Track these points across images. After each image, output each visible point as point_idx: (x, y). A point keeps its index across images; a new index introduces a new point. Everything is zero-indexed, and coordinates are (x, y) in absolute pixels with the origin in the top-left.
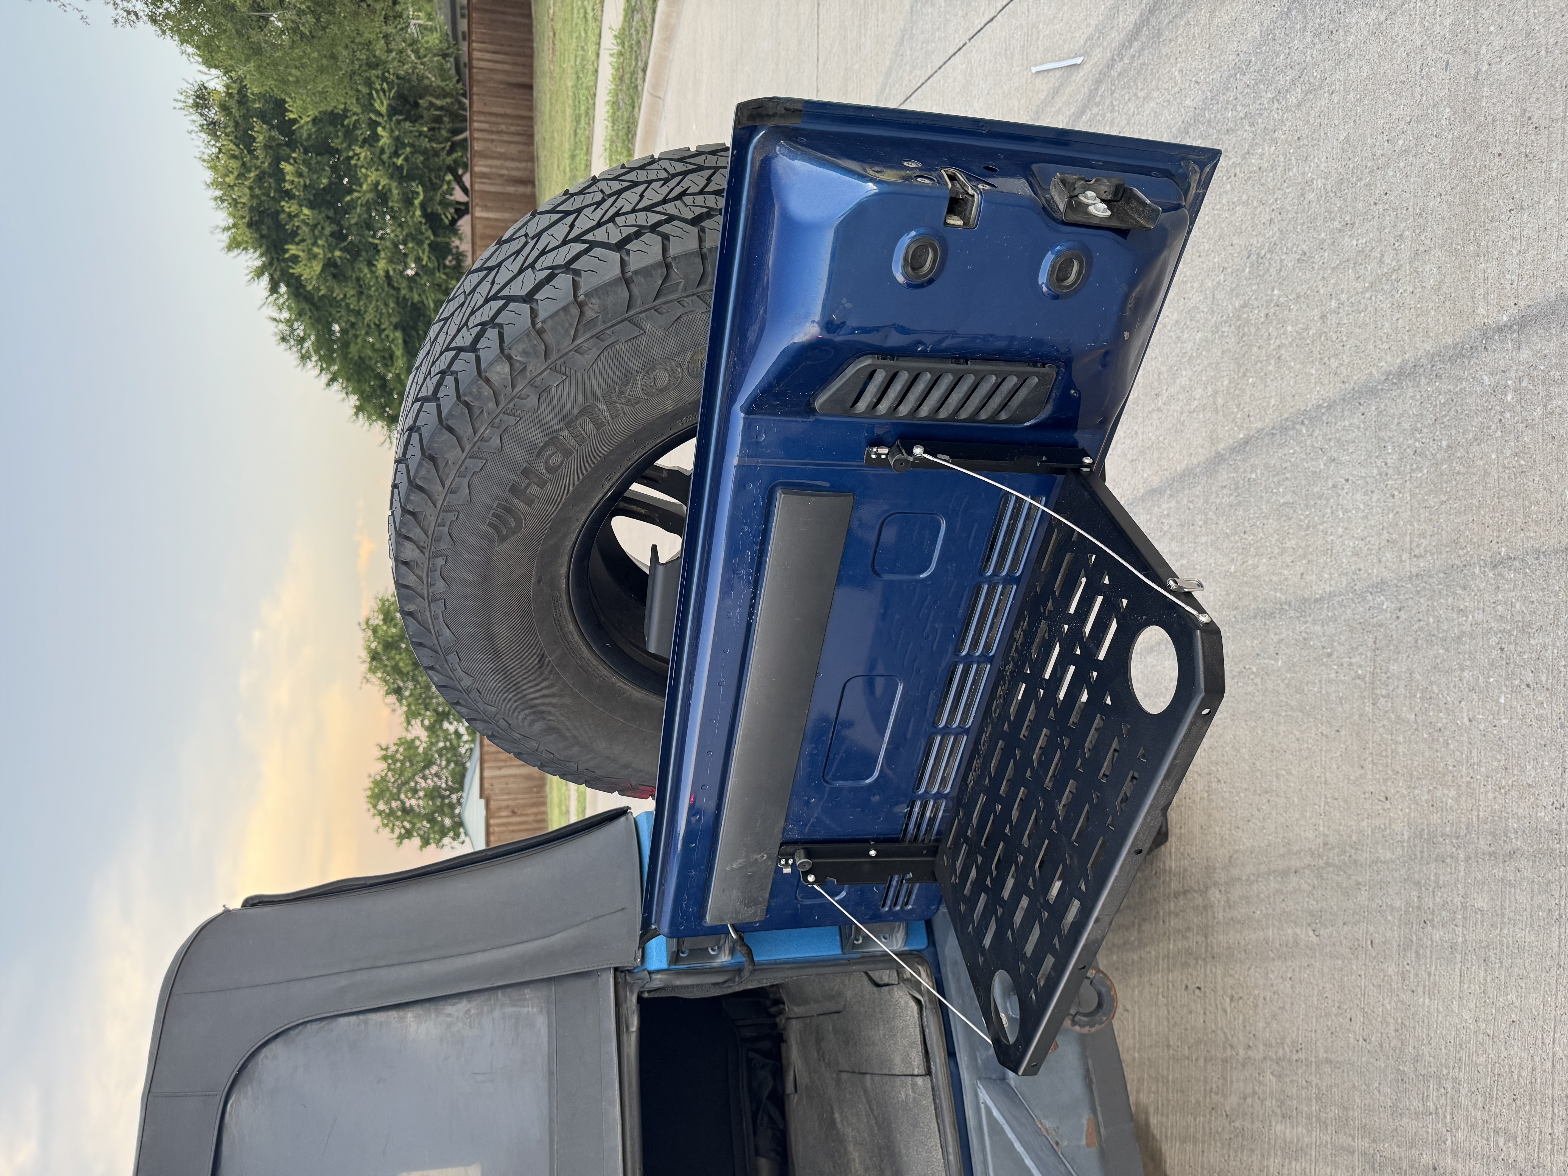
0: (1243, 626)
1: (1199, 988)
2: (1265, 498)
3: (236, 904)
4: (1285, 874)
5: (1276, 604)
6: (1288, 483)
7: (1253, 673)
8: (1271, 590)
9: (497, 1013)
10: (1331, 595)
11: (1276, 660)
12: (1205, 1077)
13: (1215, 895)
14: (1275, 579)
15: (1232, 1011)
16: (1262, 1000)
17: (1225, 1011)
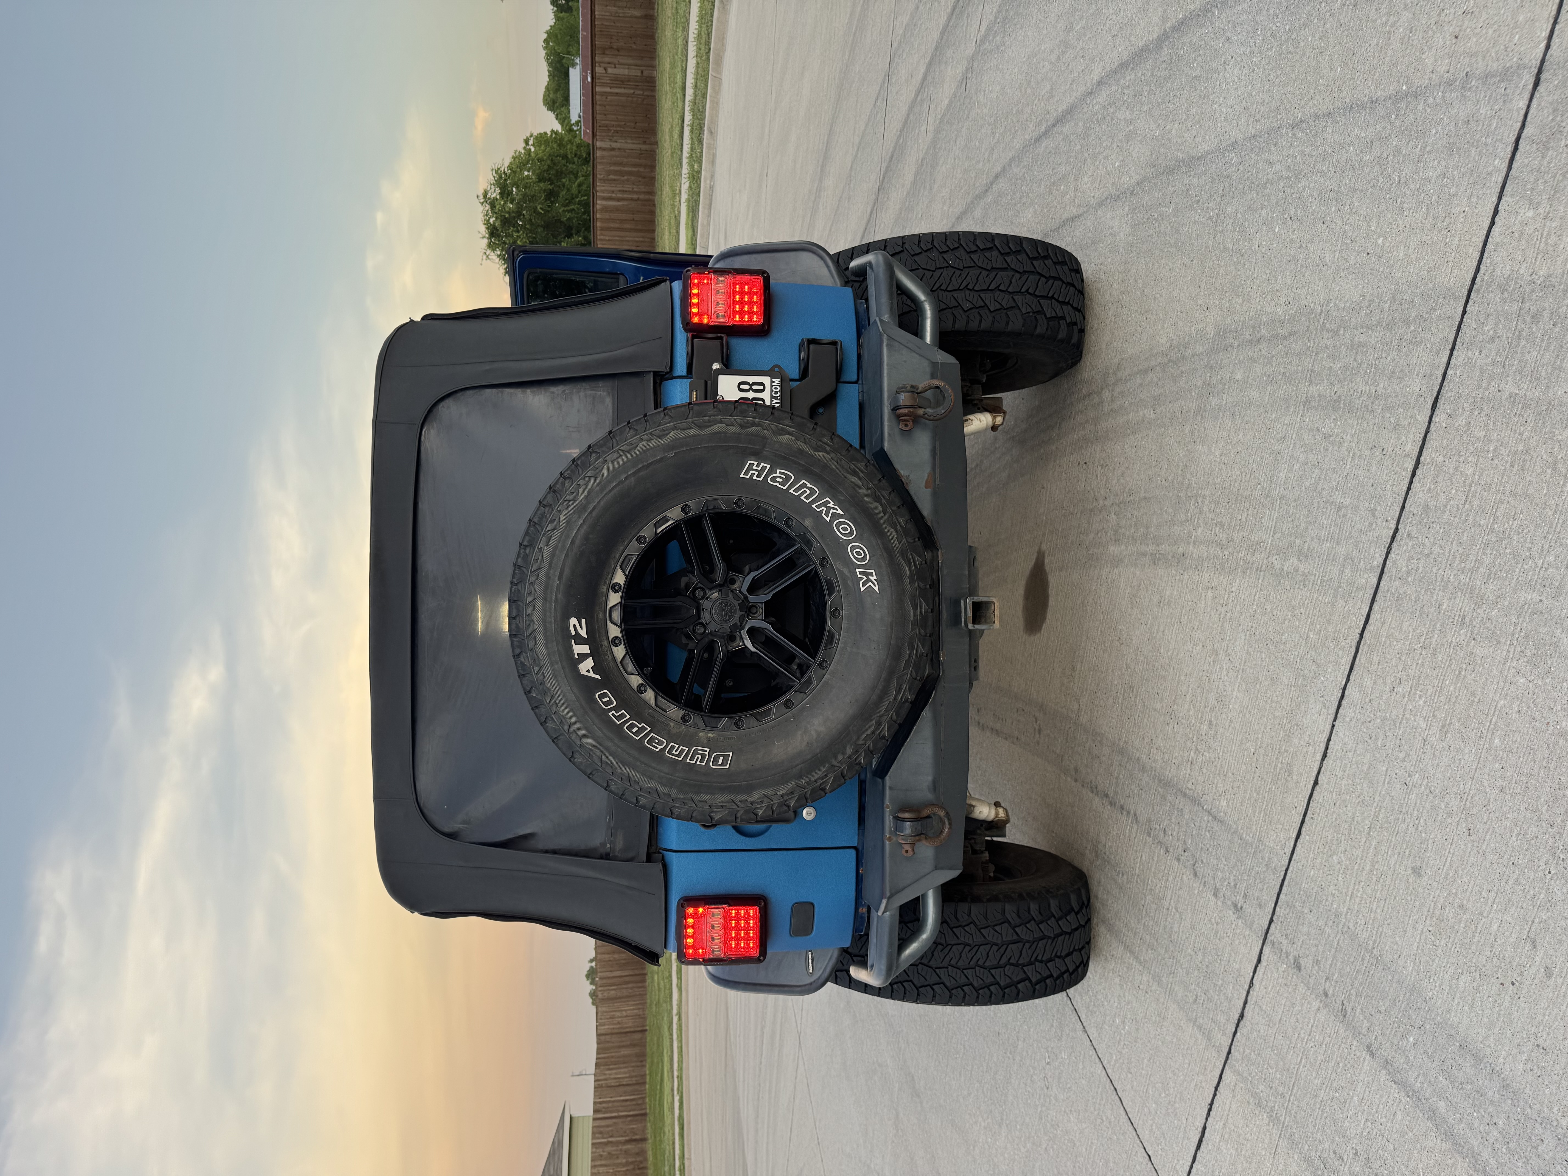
0: (1156, 181)
1: (1085, 463)
2: (1185, 72)
3: (418, 318)
4: (1146, 371)
5: (1176, 161)
6: (1200, 59)
7: (1155, 219)
8: (1176, 150)
9: (582, 394)
10: (1208, 153)
11: (1169, 208)
12: (1079, 524)
13: (1106, 394)
14: (1179, 141)
15: (1101, 475)
16: (1118, 465)
17: (1097, 476)
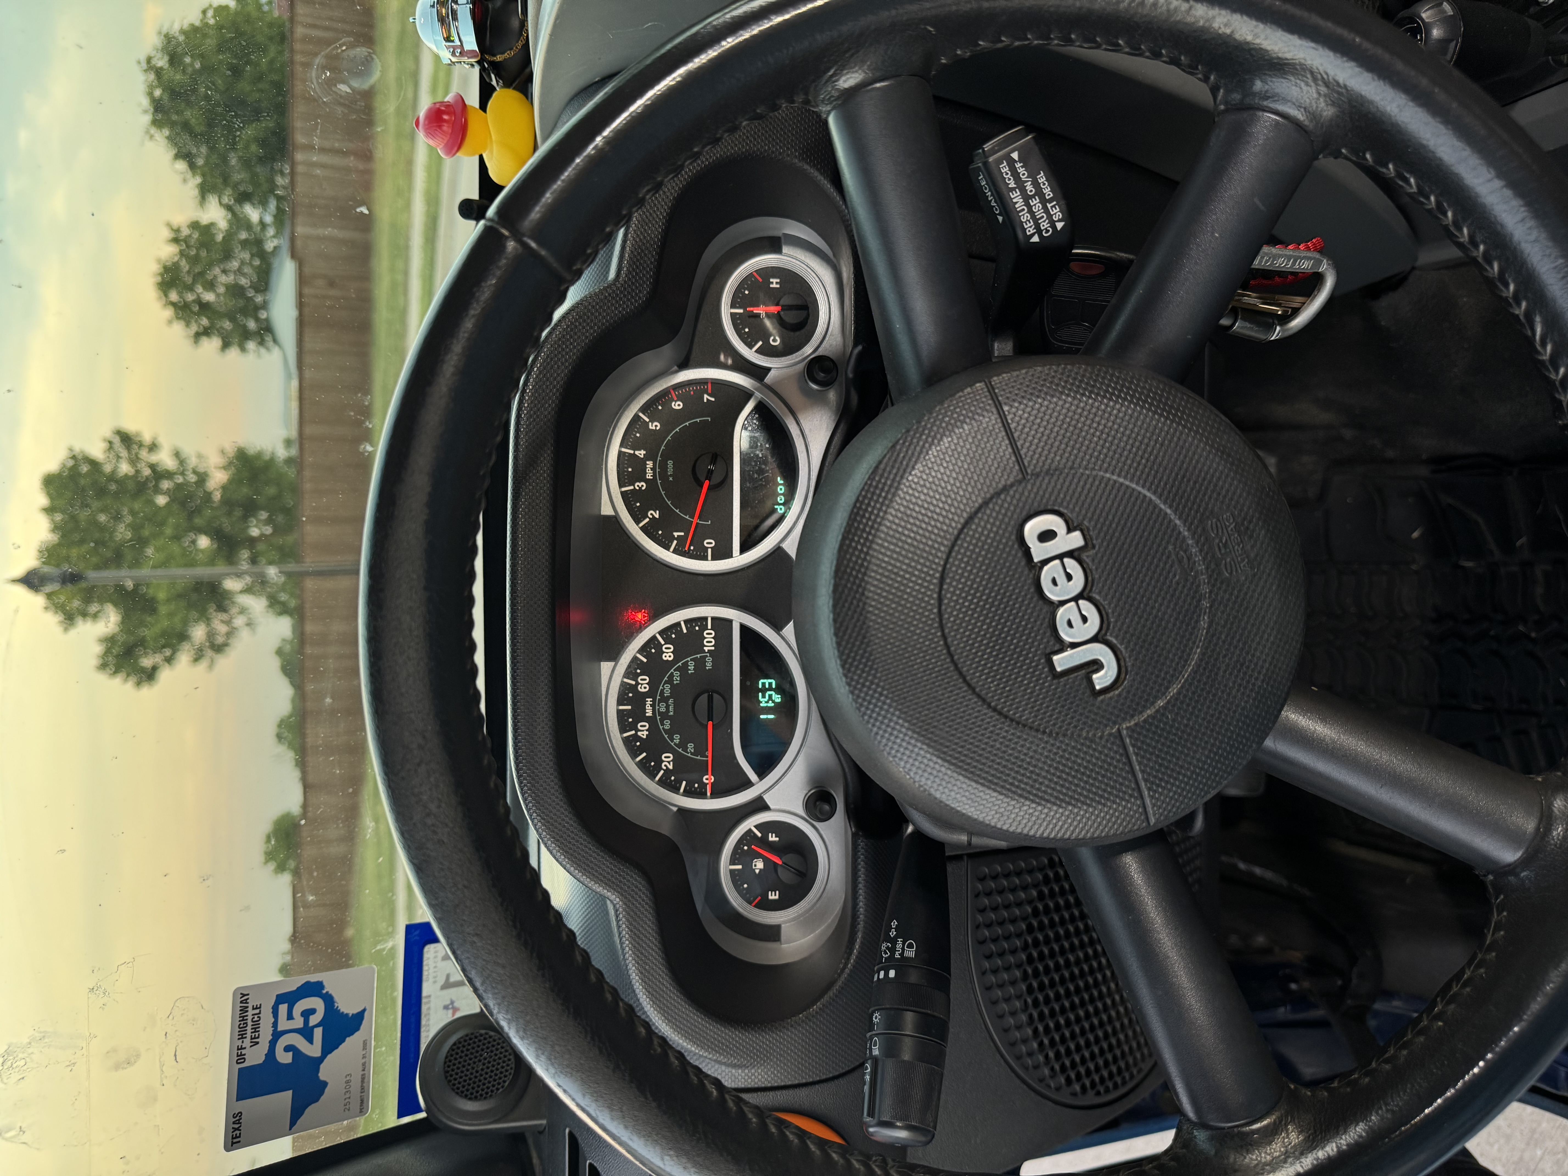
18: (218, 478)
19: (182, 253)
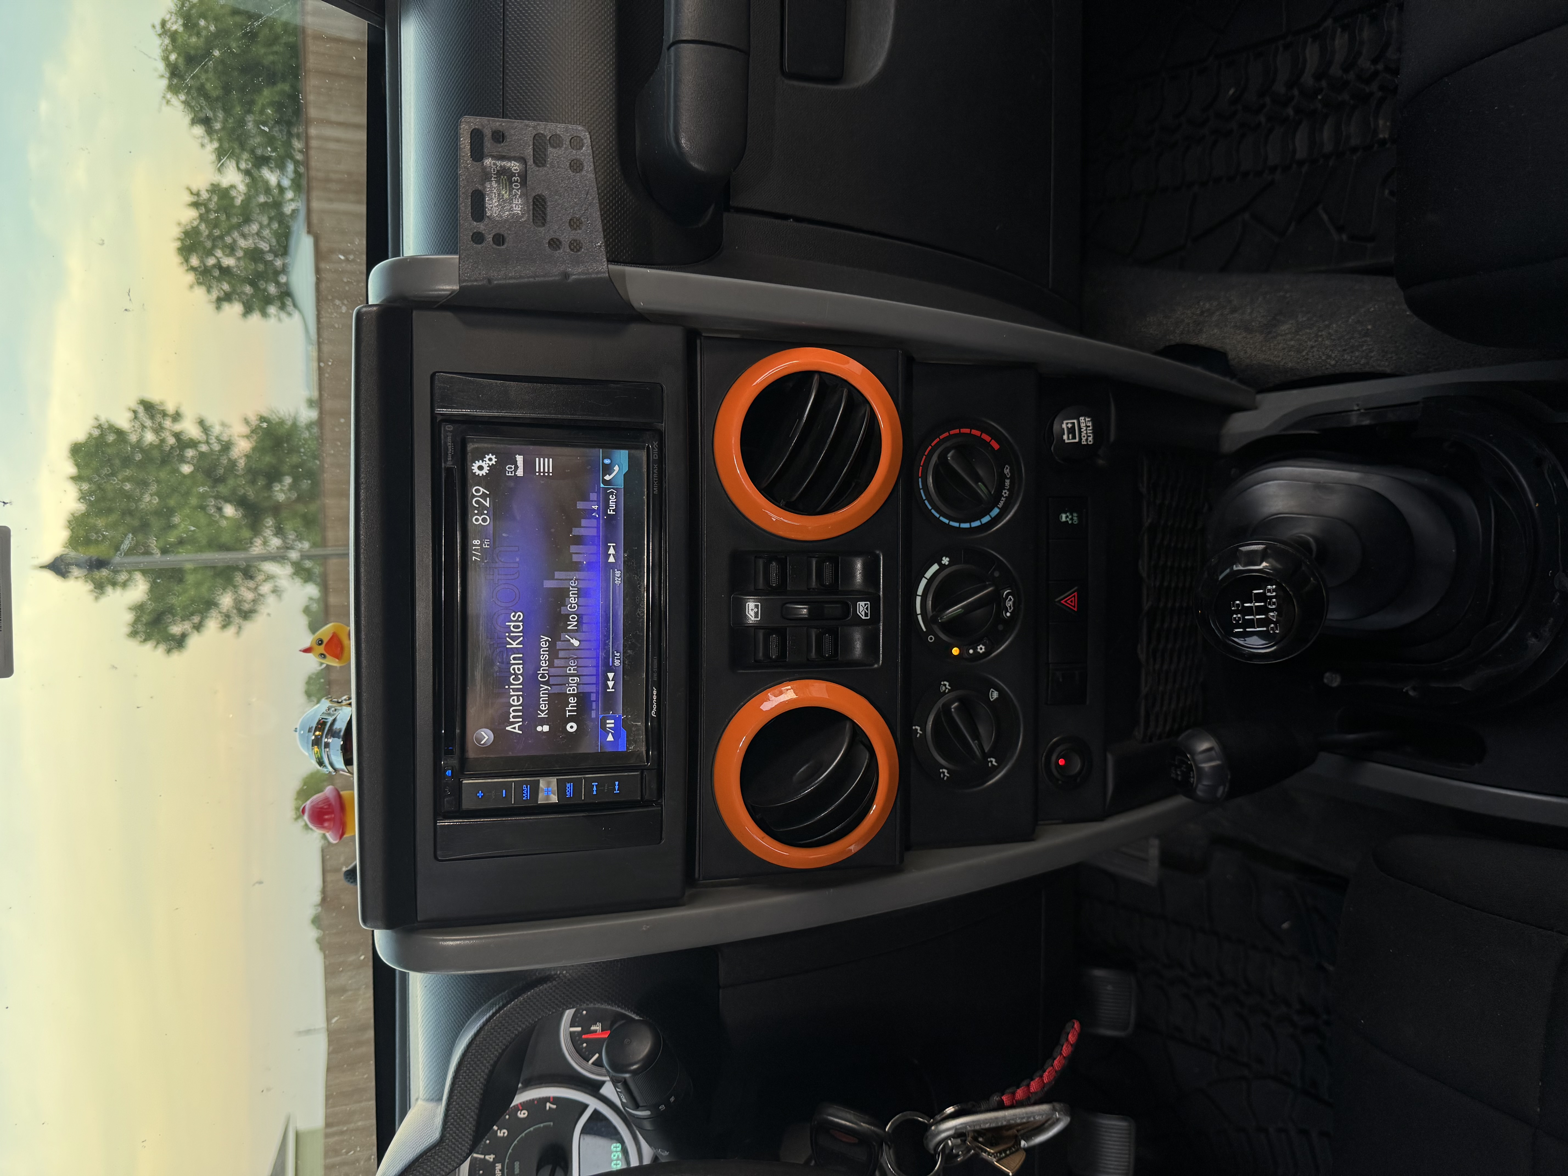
18: (242, 447)
19: (201, 217)
